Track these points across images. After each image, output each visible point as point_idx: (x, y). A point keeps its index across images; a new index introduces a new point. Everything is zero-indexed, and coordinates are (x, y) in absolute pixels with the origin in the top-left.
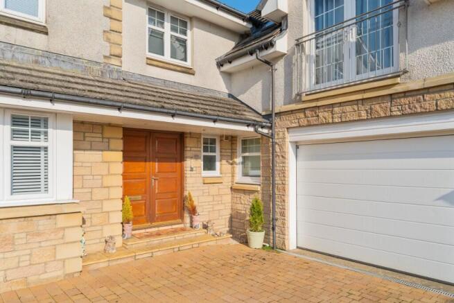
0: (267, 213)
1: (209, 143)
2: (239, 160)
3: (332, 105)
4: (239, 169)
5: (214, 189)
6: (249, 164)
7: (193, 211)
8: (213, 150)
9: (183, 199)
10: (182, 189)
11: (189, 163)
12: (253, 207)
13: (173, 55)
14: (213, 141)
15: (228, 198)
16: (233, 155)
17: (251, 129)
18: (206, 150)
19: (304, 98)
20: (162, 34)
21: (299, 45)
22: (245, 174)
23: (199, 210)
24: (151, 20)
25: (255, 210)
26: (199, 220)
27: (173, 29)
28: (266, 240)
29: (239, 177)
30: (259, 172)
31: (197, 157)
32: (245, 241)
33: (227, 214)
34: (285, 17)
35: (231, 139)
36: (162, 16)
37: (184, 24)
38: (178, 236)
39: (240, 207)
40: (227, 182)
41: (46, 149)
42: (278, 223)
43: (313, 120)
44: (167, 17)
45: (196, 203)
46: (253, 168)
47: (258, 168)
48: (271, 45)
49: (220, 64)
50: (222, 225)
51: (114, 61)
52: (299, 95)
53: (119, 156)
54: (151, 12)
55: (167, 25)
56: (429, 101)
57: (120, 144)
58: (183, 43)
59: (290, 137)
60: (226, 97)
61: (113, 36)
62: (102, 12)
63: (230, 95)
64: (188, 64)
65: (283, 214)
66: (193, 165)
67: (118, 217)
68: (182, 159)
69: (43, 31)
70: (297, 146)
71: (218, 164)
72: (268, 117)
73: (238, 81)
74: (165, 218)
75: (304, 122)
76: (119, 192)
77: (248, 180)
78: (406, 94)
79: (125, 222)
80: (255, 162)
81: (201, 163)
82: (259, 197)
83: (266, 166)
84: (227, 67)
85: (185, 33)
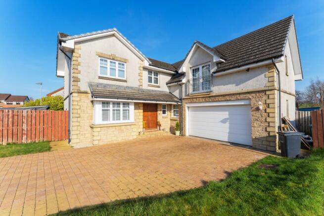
0: (180, 126)
1: (164, 106)
2: (173, 111)
3: (197, 98)
4: (172, 114)
5: (165, 119)
6: (175, 112)
7: (160, 125)
8: (165, 108)
9: (157, 122)
10: (157, 119)
11: (159, 112)
12: (177, 124)
13: (154, 83)
14: (165, 106)
15: (169, 122)
16: (171, 110)
17: (176, 103)
18: (163, 108)
19: (190, 95)
20: (151, 77)
21: (188, 81)
22: (174, 115)
23: (162, 125)
24: (149, 74)
25: (177, 125)
26: (161, 128)
27: (154, 75)
28: (180, 133)
29: (173, 116)
30: (178, 115)
31: (161, 110)
32: (175, 134)
33: (169, 126)
34: (185, 73)
35: (170, 105)
36: (151, 72)
37: (157, 74)
38: (156, 132)
39: (172, 124)
40: (169, 117)
41: (129, 110)
42: (184, 129)
43: (192, 101)
44: (153, 73)
45: (161, 123)
46: (177, 113)
47: (178, 113)
48: (181, 81)
49: (167, 84)
50: (168, 130)
51: (141, 87)
52: (188, 94)
53: (142, 111)
54: (149, 72)
55: (153, 75)
56: (217, 99)
57: (142, 108)
58: (157, 79)
59: (187, 105)
60: (168, 93)
61: (141, 81)
62: (138, 75)
63: (170, 93)
64: (158, 85)
65: (185, 126)
66: (160, 113)
67: (142, 127)
68: (157, 111)
69: (125, 81)
70: (188, 107)
71: (166, 112)
72: (181, 99)
73: (172, 89)
74: (152, 127)
75: (190, 101)
76: (142, 120)
77: (175, 117)
78: (212, 96)
79: (144, 128)
80: (177, 112)
81: (162, 112)
82: (178, 121)
83: (180, 113)
84: (169, 85)
85: (157, 76)
